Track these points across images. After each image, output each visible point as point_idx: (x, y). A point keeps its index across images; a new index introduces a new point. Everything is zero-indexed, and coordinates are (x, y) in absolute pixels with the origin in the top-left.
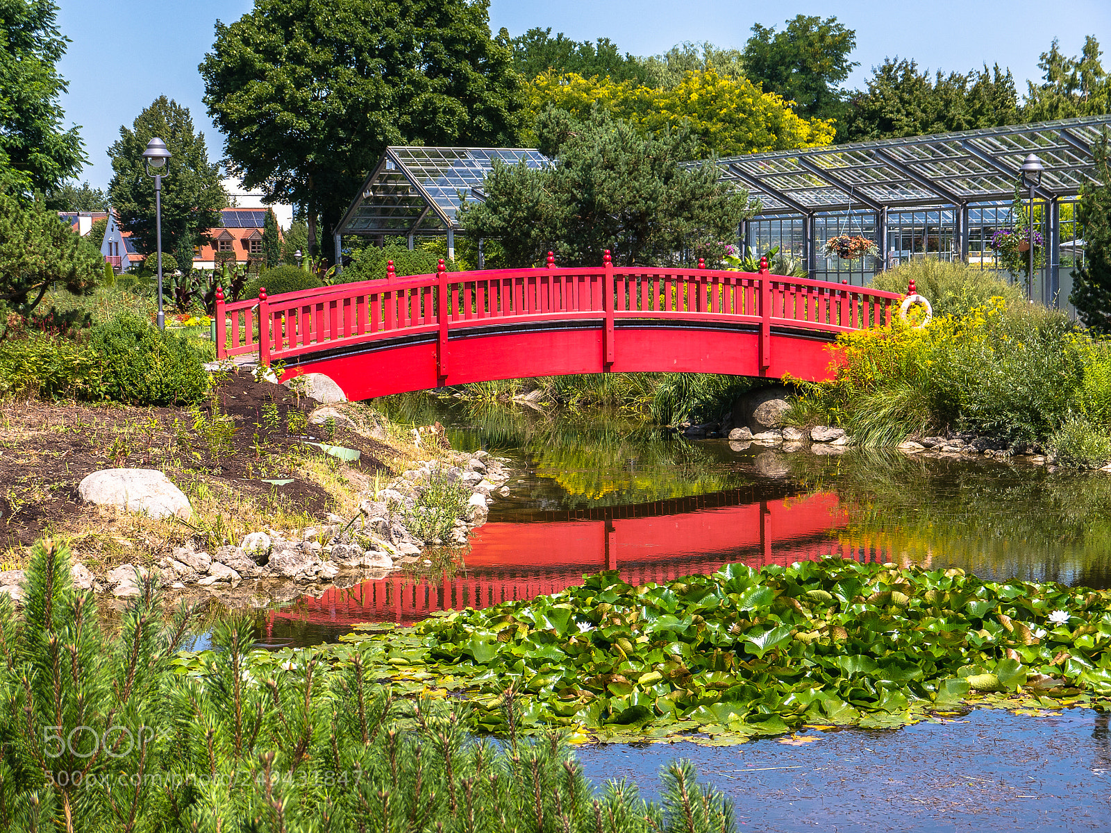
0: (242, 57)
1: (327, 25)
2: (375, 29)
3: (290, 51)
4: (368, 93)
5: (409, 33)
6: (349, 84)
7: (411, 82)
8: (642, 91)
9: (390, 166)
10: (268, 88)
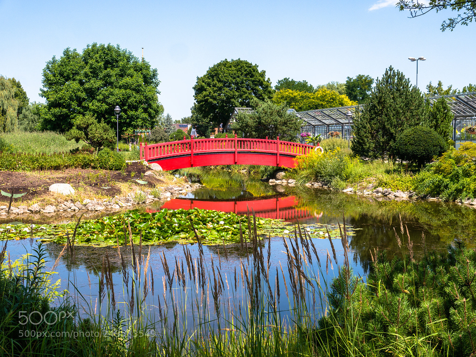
0: (201, 85)
1: (222, 77)
2: (234, 78)
3: (213, 84)
4: (231, 94)
5: (243, 79)
6: (227, 92)
7: (243, 91)
8: (307, 94)
9: (236, 113)
10: (208, 93)
